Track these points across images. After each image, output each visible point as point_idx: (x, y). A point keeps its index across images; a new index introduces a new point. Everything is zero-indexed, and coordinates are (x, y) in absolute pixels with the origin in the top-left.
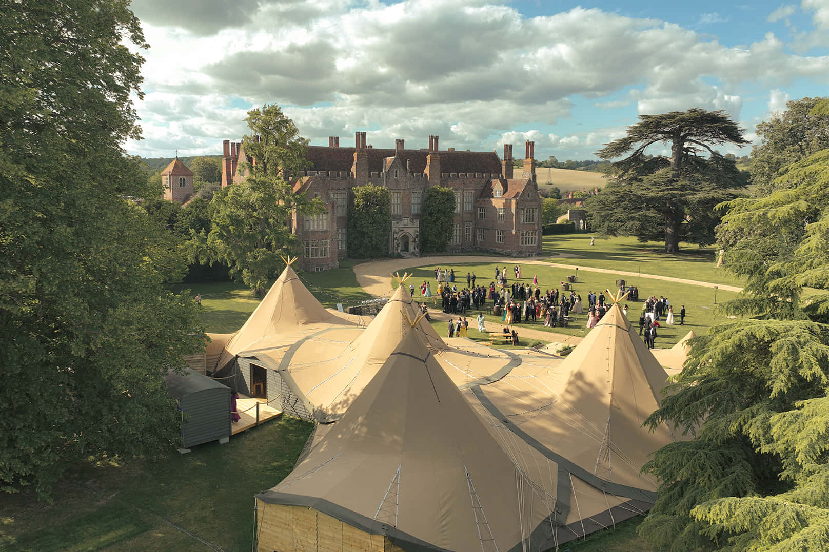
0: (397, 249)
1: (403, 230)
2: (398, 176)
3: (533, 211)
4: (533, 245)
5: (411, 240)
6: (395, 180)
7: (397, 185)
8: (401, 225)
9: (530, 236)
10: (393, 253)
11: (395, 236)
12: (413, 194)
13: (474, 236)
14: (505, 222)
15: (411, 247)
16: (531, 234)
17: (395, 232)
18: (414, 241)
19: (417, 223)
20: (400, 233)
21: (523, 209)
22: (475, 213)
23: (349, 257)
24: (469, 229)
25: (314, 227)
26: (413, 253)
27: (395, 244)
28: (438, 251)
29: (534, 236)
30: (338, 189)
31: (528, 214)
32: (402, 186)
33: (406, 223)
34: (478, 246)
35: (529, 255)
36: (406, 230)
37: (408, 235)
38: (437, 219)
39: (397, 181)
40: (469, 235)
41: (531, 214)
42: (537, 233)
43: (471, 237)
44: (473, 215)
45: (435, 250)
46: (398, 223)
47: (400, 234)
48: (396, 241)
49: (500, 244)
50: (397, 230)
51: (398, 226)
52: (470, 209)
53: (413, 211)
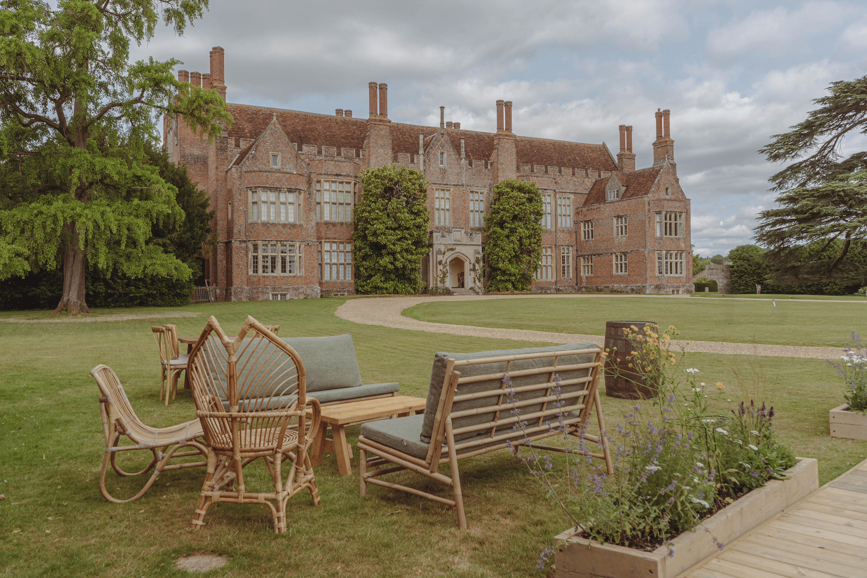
0: (443, 281)
1: (452, 250)
2: (445, 162)
3: (676, 217)
4: (678, 275)
5: (467, 267)
6: (440, 169)
7: (443, 178)
8: (450, 240)
9: (674, 260)
10: (437, 287)
11: (440, 258)
12: (471, 194)
13: (577, 269)
14: (628, 238)
15: (469, 279)
16: (674, 256)
17: (439, 252)
18: (474, 269)
19: (478, 238)
20: (448, 254)
21: (659, 213)
22: (576, 232)
23: (357, 292)
24: (568, 257)
25: (269, 215)
26: (471, 288)
27: (439, 273)
28: (515, 287)
29: (679, 260)
30: (337, 175)
31: (668, 221)
32: (452, 179)
33: (459, 238)
34: (584, 284)
35: (673, 291)
36: (458, 249)
37: (463, 258)
38: (513, 231)
39: (444, 172)
40: (568, 267)
41: (673, 221)
42: (684, 255)
43: (571, 271)
44: (574, 236)
45: (510, 286)
46: (443, 236)
47: (449, 256)
48: (440, 267)
49: (621, 277)
50: (443, 248)
51: (444, 241)
52: (568, 226)
53: (471, 222)
